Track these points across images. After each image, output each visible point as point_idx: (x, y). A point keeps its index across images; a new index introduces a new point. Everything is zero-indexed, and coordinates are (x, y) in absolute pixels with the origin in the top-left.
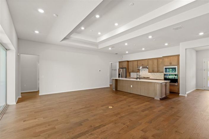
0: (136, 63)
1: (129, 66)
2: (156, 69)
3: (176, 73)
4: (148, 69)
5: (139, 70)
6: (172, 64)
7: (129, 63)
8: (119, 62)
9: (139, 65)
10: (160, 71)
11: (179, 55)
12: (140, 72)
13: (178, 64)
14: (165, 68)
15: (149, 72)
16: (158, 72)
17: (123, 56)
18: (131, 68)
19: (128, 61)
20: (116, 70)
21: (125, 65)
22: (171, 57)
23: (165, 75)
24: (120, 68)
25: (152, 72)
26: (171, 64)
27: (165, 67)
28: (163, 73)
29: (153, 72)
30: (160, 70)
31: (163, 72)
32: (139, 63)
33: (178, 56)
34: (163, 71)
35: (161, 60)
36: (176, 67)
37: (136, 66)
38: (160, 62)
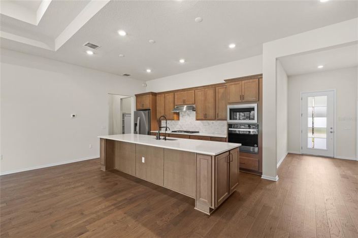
0: (170, 98)
1: (158, 104)
2: (211, 113)
3: (255, 121)
4: (195, 112)
5: (178, 114)
6: (246, 99)
7: (158, 97)
8: (137, 96)
9: (176, 103)
10: (220, 117)
11: (262, 75)
12: (180, 118)
13: (259, 99)
14: (231, 110)
15: (197, 120)
16: (215, 119)
17: (147, 83)
18: (160, 111)
19: (154, 95)
20: (130, 114)
21: (148, 103)
22: (243, 82)
23: (230, 126)
24: (138, 110)
25: (203, 118)
26: (242, 99)
27: (229, 107)
28: (226, 122)
29: (205, 118)
30: (220, 114)
31: (226, 120)
32: (176, 97)
33: (259, 77)
34: (227, 117)
35: (221, 90)
36: (255, 105)
37: (172, 105)
38: (220, 96)
